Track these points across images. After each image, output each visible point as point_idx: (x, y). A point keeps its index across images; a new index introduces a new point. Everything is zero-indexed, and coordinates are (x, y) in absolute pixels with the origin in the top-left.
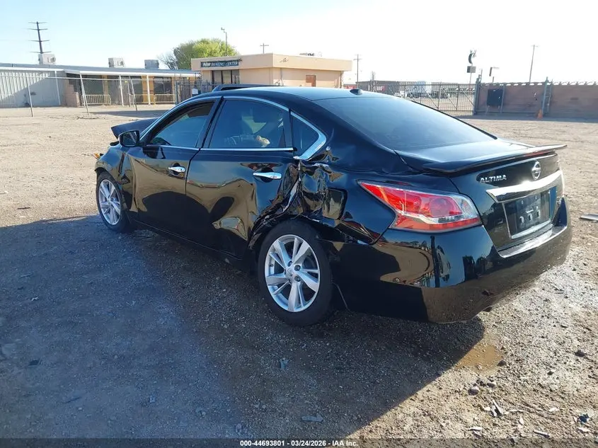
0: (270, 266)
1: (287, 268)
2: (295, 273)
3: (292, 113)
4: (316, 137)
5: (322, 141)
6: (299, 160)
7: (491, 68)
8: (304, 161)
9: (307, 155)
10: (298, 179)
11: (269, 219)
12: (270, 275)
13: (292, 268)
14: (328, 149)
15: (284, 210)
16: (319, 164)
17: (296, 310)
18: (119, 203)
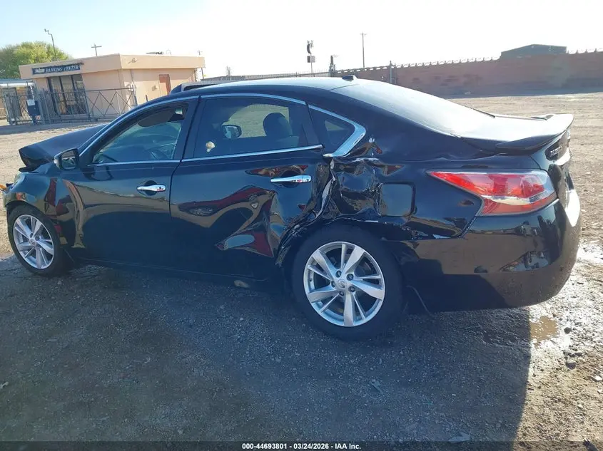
0: (309, 280)
1: (336, 279)
2: (349, 283)
3: (310, 107)
4: (352, 130)
5: (360, 133)
6: (330, 159)
8: (339, 158)
9: (344, 150)
10: (330, 178)
11: (298, 228)
12: (311, 291)
13: (343, 278)
14: (371, 141)
15: (317, 216)
16: (362, 159)
17: (355, 324)
18: (51, 241)
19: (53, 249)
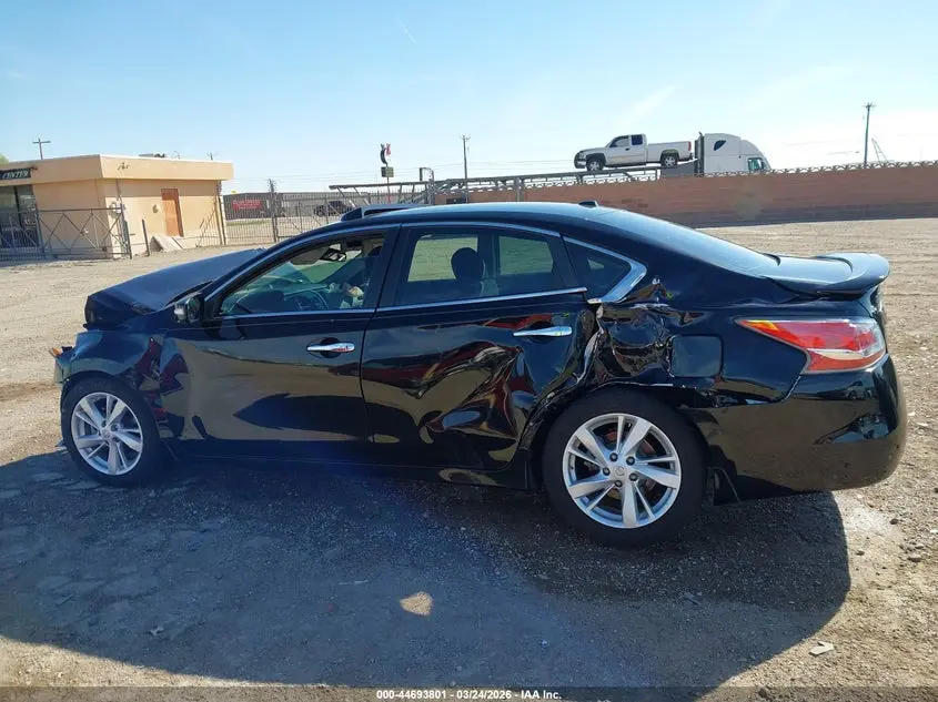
0: (570, 467)
1: (610, 465)
3: (566, 239)
4: (628, 269)
5: (638, 272)
6: (598, 305)
7: (421, 169)
8: (611, 305)
9: (618, 293)
10: (596, 329)
12: (573, 483)
14: (654, 282)
15: (579, 380)
16: (644, 306)
17: (639, 524)
18: (139, 431)
19: (141, 444)
